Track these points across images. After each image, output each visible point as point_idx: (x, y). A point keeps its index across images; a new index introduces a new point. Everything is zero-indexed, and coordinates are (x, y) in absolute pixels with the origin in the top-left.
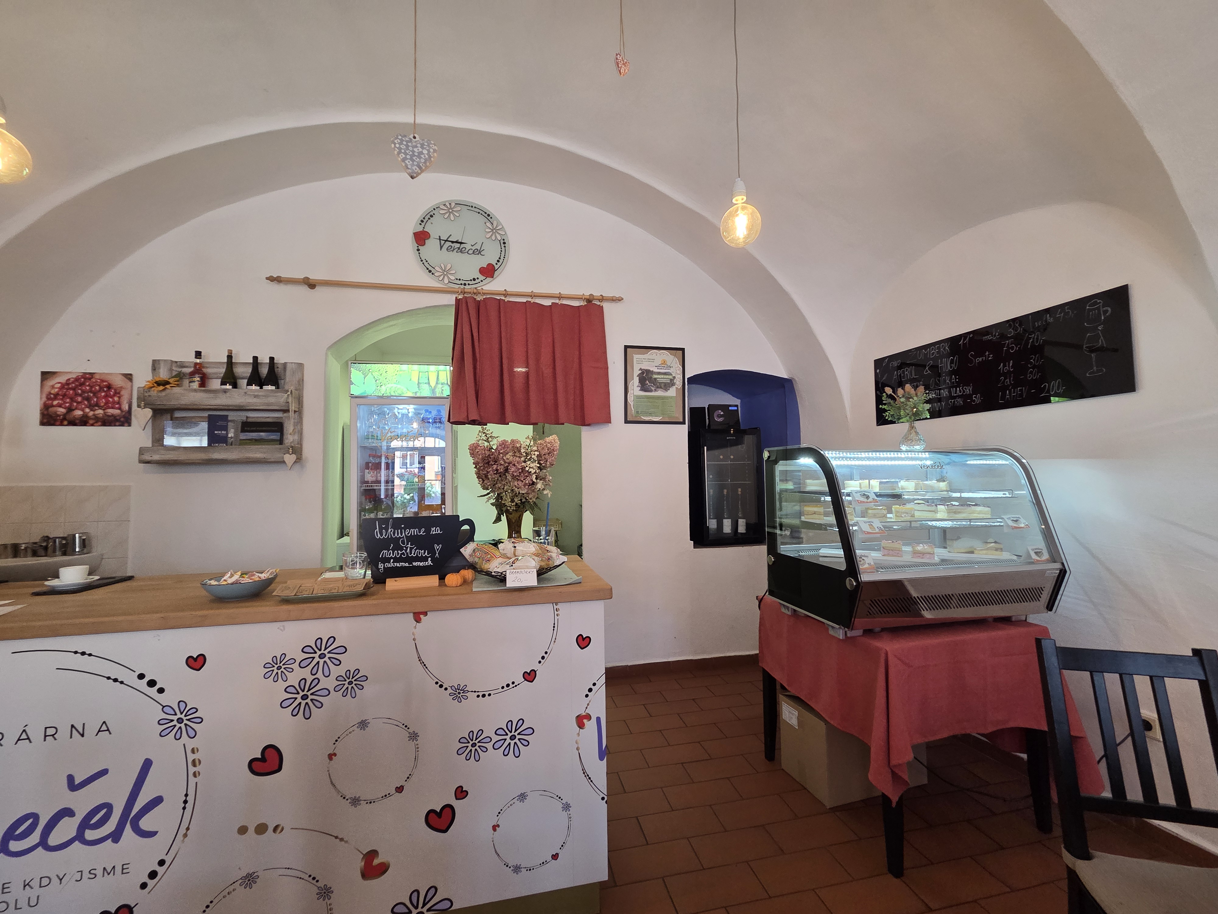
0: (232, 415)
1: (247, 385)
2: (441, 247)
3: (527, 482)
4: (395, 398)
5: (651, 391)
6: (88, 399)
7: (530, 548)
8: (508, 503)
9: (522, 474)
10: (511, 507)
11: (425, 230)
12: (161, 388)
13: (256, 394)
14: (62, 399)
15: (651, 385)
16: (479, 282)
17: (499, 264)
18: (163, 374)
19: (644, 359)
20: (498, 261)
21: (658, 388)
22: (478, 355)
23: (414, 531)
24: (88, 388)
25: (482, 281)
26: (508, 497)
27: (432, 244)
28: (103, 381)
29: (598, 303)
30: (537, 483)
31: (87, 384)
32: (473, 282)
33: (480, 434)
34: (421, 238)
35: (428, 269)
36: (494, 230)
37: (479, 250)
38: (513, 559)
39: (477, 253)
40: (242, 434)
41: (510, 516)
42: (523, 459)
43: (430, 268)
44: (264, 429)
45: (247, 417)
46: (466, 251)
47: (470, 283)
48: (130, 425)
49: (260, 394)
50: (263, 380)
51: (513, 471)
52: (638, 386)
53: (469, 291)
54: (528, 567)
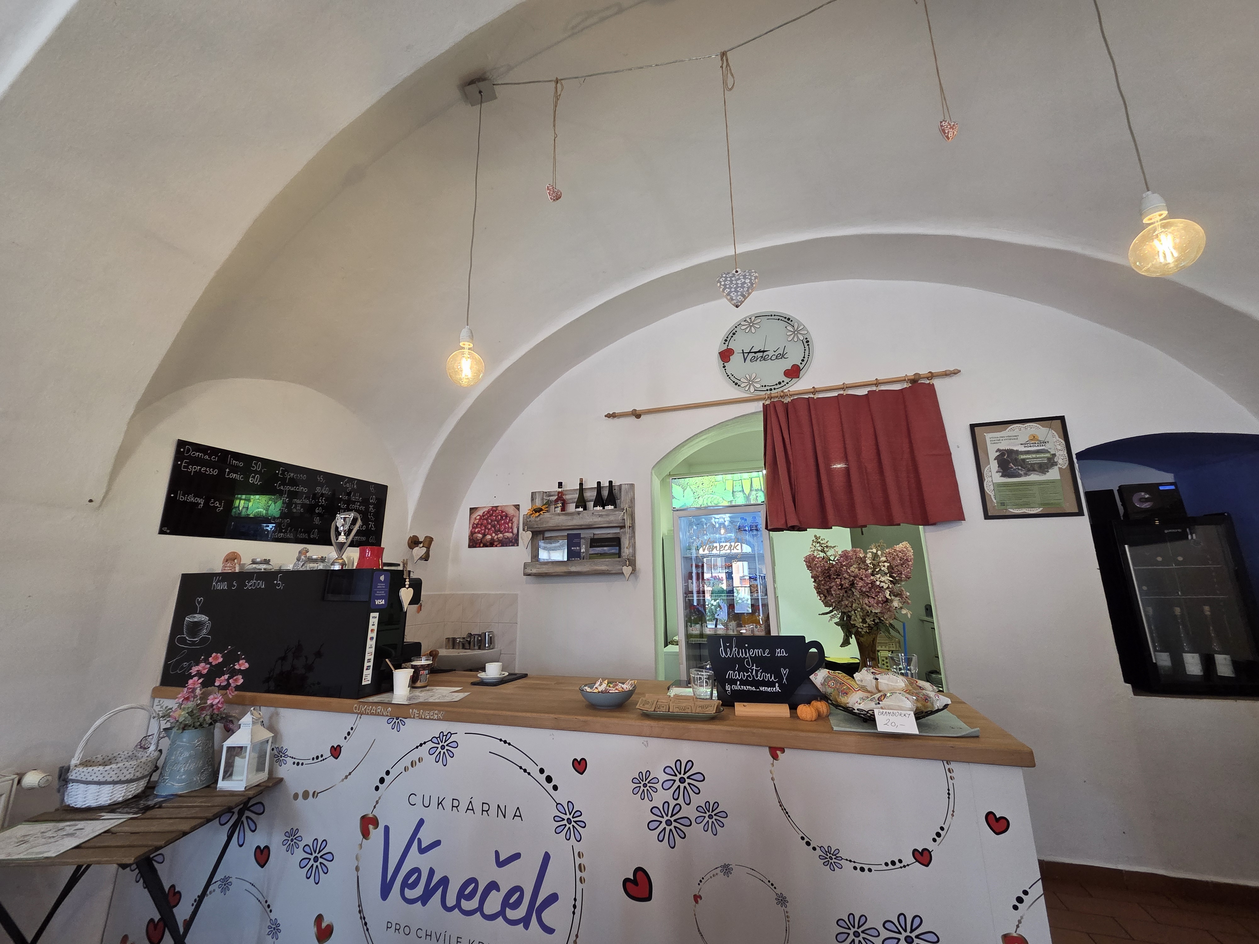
0: (585, 534)
1: (594, 507)
2: (745, 360)
3: (880, 599)
4: (712, 508)
5: (1019, 476)
6: (494, 526)
7: (897, 682)
8: (858, 623)
9: (873, 590)
10: (862, 629)
11: (729, 347)
12: (537, 514)
13: (600, 513)
14: (480, 528)
15: (1018, 469)
16: (785, 385)
17: (804, 363)
18: (538, 504)
19: (1002, 437)
20: (803, 360)
21: (1029, 470)
22: (791, 457)
23: (758, 652)
24: (494, 518)
25: (787, 383)
26: (858, 617)
27: (736, 359)
28: (502, 512)
29: (928, 382)
30: (892, 601)
31: (494, 515)
32: (779, 386)
33: (814, 544)
34: (725, 355)
35: (734, 382)
36: (796, 332)
37: (782, 354)
38: (879, 695)
39: (781, 357)
40: (592, 549)
41: (862, 639)
42: (870, 571)
43: (736, 381)
44: (606, 544)
45: (594, 534)
46: (769, 358)
47: (776, 387)
48: (518, 545)
49: (603, 513)
50: (605, 502)
51: (861, 587)
52: (997, 472)
53: (776, 395)
54: (901, 708)
